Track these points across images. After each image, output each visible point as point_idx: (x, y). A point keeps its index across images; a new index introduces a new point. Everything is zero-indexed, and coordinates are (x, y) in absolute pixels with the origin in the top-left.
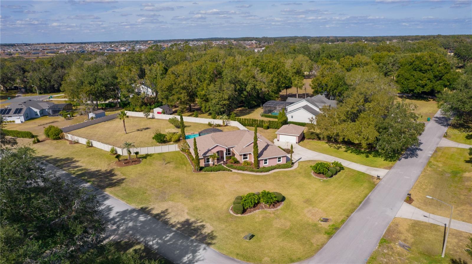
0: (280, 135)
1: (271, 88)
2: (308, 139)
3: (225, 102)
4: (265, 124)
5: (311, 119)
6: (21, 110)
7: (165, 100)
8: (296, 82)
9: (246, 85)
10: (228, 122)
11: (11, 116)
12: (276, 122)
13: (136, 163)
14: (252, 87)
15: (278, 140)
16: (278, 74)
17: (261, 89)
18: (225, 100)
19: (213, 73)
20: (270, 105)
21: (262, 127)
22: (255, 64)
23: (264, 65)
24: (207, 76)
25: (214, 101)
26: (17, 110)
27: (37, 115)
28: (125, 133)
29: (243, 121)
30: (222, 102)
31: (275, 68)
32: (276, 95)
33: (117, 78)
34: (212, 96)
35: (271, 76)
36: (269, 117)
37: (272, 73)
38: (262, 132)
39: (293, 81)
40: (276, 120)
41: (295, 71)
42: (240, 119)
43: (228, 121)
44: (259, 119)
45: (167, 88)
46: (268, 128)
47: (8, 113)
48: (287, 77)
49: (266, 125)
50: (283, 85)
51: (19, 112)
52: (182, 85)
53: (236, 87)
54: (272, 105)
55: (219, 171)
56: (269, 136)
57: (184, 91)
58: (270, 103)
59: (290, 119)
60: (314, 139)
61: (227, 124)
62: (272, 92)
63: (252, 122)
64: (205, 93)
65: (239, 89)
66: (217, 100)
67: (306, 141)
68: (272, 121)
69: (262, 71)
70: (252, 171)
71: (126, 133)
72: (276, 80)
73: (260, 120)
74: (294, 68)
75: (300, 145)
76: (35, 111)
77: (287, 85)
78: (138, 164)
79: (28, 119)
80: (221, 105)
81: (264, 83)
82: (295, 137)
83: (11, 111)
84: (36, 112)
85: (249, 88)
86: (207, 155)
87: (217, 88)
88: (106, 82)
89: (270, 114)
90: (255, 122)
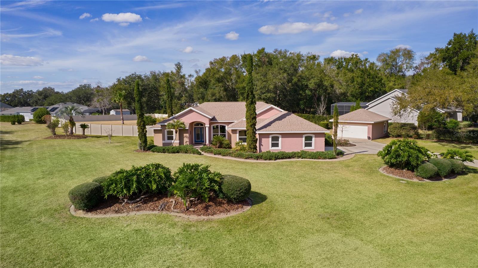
1: (350, 91)
4: (323, 121)
9: (308, 80)
14: (318, 81)
20: (342, 104)
23: (342, 62)
26: (53, 108)
28: (123, 123)
49: (327, 122)
51: (53, 111)
52: (217, 76)
53: (292, 79)
54: (345, 104)
57: (220, 84)
65: (296, 83)
67: (390, 139)
69: (340, 69)
75: (374, 141)
77: (376, 90)
81: (340, 83)
82: (367, 127)
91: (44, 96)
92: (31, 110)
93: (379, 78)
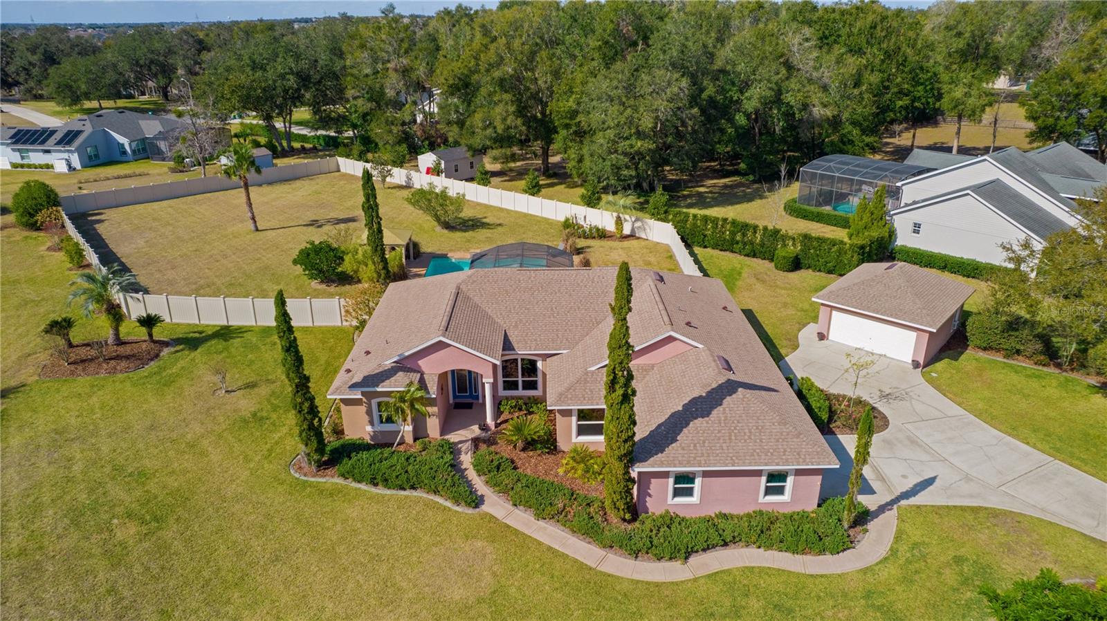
0: (834, 313)
1: (849, 110)
2: (985, 349)
3: (639, 144)
4: (785, 245)
5: (1016, 248)
6: (79, 133)
7: (455, 129)
8: (958, 93)
9: (745, 86)
10: (638, 224)
11: (48, 151)
12: (834, 243)
13: (124, 364)
14: (769, 93)
15: (822, 337)
16: (888, 55)
17: (805, 107)
18: (640, 135)
19: (617, 32)
20: (829, 169)
21: (772, 260)
22: (800, 19)
23: (835, 21)
24: (593, 42)
25: (600, 139)
26: (69, 132)
27: (125, 153)
28: (252, 227)
29: (695, 225)
30: (628, 142)
31: (879, 33)
32: (868, 140)
33: (341, 55)
34: (596, 117)
35: (853, 63)
36: (819, 218)
37: (859, 52)
38: (764, 282)
39: (945, 88)
40: (840, 234)
41: (961, 44)
42: (687, 215)
43: (637, 220)
44: (761, 225)
45: (451, 82)
46: (796, 265)
47: (43, 142)
48: (922, 68)
49: (792, 249)
50: (900, 103)
51: (69, 143)
52: (497, 74)
53: (702, 90)
54: (838, 170)
55: (413, 488)
56: (785, 305)
57: (507, 97)
58: (831, 161)
59: (904, 239)
60: (1018, 352)
61: (633, 230)
62: (855, 123)
63: (733, 234)
64: (574, 107)
65: (711, 100)
66: (611, 133)
67: (971, 357)
68: (818, 239)
69: (826, 40)
70: (591, 531)
71: (257, 230)
72: (875, 78)
73: (765, 229)
74: (959, 34)
75: (931, 381)
76: (121, 142)
77: (916, 104)
78: (127, 370)
79: (95, 163)
80: (625, 154)
81: (825, 88)
82: (914, 334)
83: (54, 137)
84: (123, 145)
85: (752, 100)
86: (379, 389)
87: (617, 88)
88: (304, 65)
89: (827, 209)
90: (744, 235)
91: (43, 55)
92: (11, 138)
93: (928, 71)
